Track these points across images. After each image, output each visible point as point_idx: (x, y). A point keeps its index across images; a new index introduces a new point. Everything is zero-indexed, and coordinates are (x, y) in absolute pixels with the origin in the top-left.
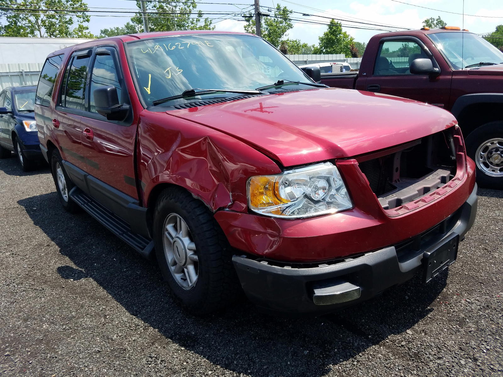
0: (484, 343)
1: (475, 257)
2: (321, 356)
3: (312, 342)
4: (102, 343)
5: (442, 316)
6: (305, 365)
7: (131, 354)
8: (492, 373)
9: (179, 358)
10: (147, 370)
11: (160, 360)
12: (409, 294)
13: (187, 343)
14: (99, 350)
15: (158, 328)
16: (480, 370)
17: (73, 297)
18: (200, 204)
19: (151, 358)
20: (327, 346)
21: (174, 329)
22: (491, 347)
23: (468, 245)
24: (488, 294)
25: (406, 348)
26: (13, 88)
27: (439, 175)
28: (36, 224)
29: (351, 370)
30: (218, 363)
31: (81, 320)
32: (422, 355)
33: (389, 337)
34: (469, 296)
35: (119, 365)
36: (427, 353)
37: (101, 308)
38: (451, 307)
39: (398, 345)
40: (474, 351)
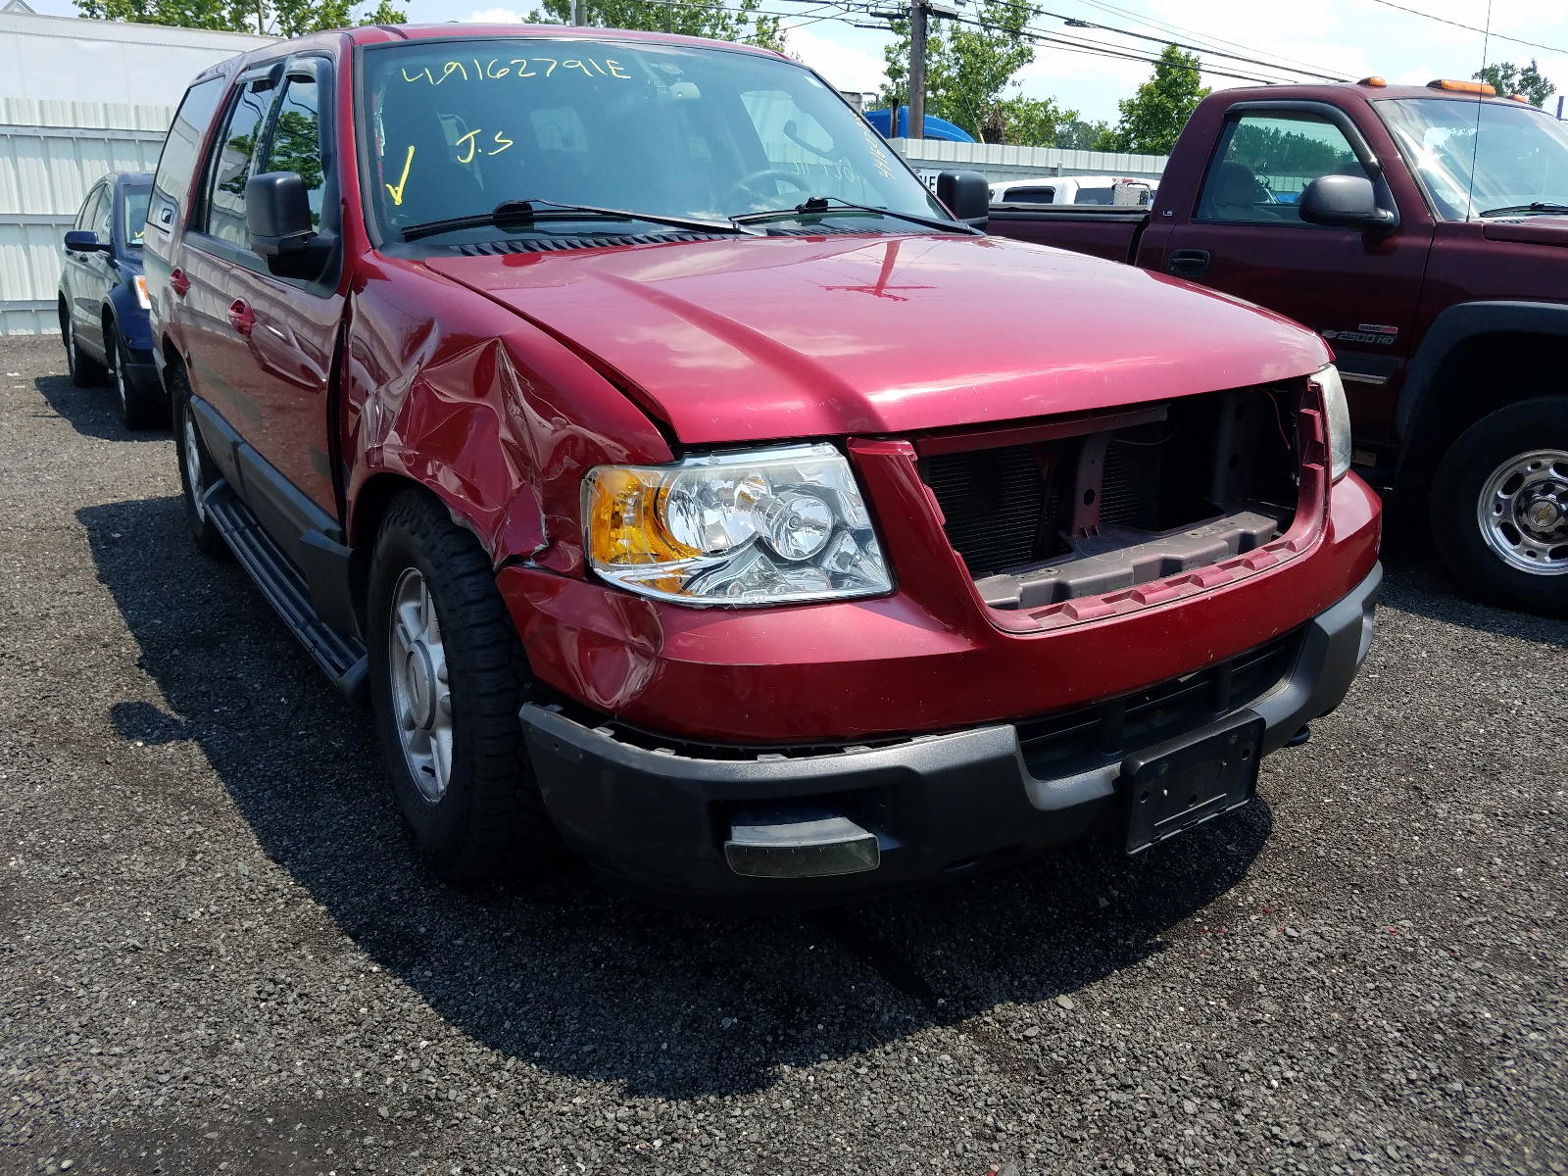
0: (1281, 1061)
1: (1370, 808)
2: (769, 1039)
3: (759, 997)
4: (153, 928)
5: (1188, 968)
6: (711, 1057)
7: (222, 966)
8: (1268, 1150)
9: (352, 993)
10: (250, 1015)
11: (297, 990)
12: (1116, 893)
13: (394, 956)
14: (138, 944)
15: (327, 904)
16: (1235, 1137)
17: (123, 792)
18: (468, 542)
19: (276, 984)
20: (799, 1013)
21: (373, 912)
22: (1301, 1074)
23: (1365, 772)
24: (1364, 920)
25: (1036, 1047)
26: (124, 177)
27: (1235, 528)
28: (101, 578)
29: (842, 1088)
30: (460, 1020)
31: (119, 858)
32: (1076, 1072)
33: (997, 1009)
34: (1302, 919)
35: (179, 991)
36: (1092, 1068)
37: (189, 832)
38: (1228, 944)
39: (1014, 1036)
40: (1242, 1080)
